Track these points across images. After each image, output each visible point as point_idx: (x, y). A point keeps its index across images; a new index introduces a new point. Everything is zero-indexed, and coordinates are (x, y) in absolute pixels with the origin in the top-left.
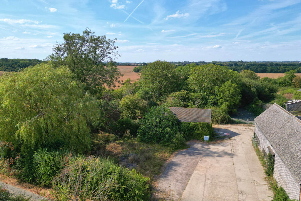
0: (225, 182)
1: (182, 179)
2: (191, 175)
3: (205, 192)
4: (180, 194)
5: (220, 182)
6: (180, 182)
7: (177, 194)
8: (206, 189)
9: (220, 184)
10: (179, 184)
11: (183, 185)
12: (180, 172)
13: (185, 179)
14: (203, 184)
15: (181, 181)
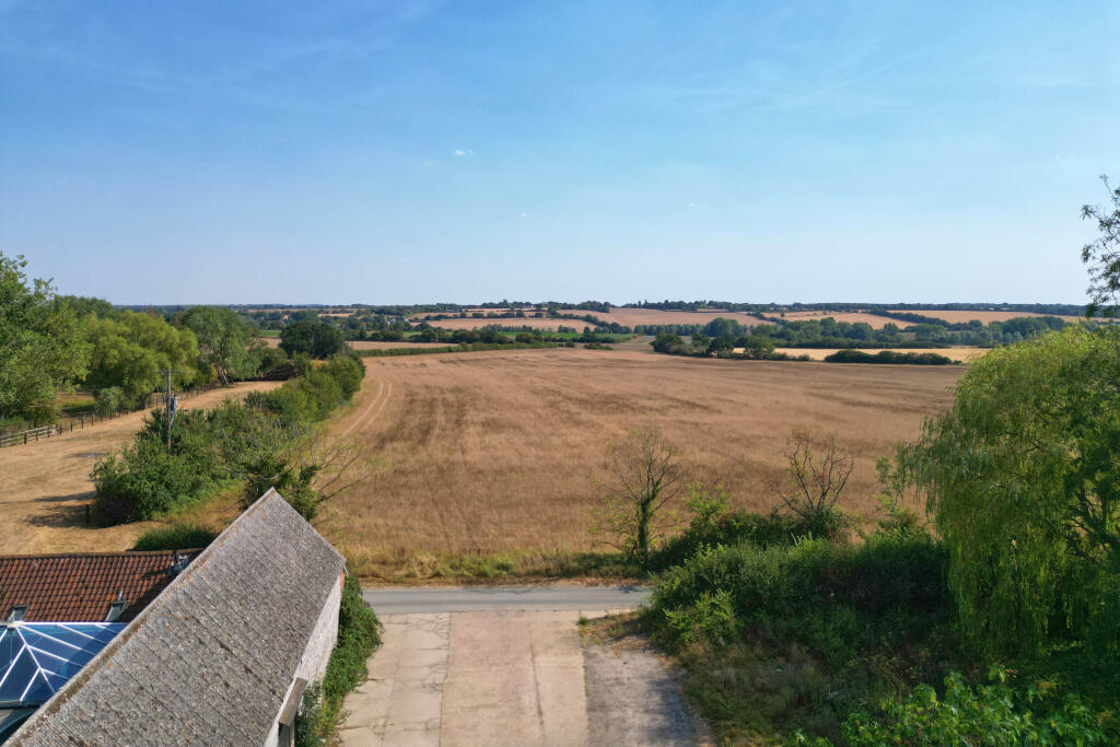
0: (477, 708)
1: (610, 692)
2: (590, 709)
3: (531, 672)
4: (588, 656)
5: (493, 706)
6: (608, 680)
7: (596, 654)
8: (530, 679)
9: (494, 700)
10: (608, 676)
11: (596, 676)
12: (630, 712)
13: (598, 692)
14: (541, 689)
15: (609, 683)
